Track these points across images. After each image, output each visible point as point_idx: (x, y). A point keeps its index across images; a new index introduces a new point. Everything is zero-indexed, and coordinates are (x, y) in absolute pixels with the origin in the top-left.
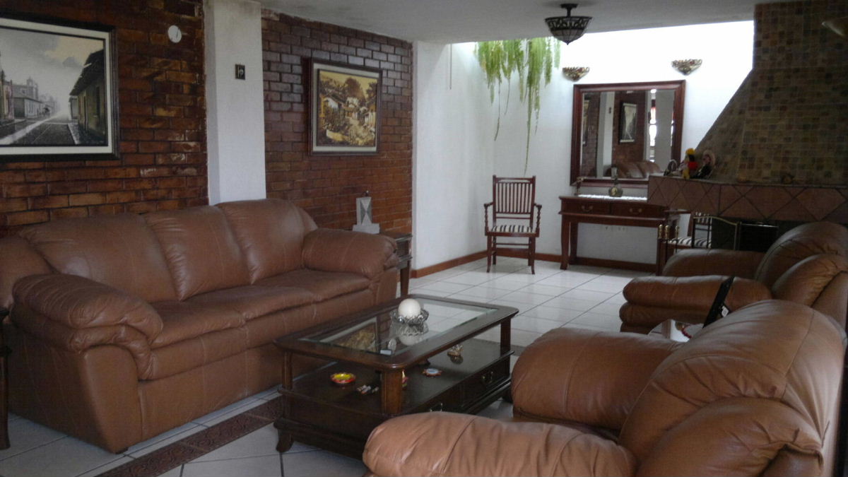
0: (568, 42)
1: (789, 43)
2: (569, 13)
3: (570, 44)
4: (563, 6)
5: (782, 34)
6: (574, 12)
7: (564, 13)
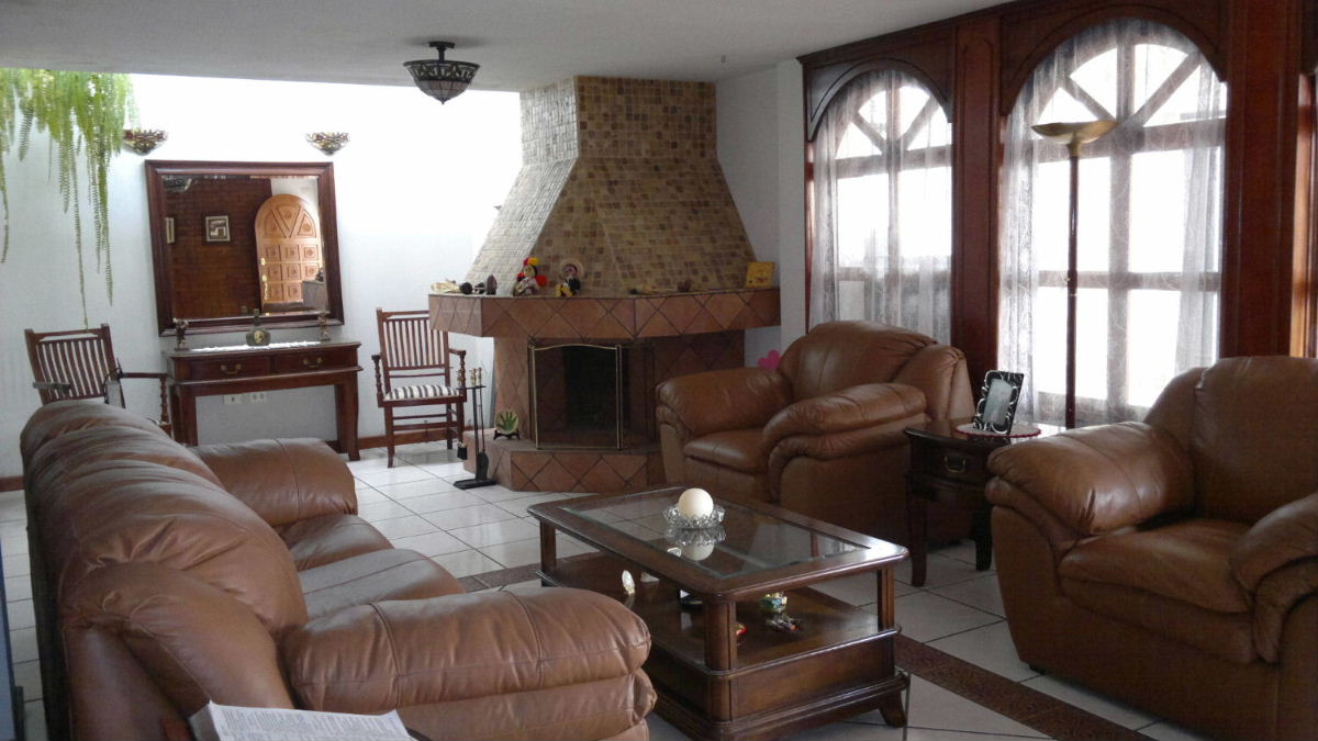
0: (443, 100)
1: (614, 127)
2: (442, 55)
3: (447, 103)
4: (433, 44)
5: (606, 115)
6: (450, 55)
7: (433, 54)
